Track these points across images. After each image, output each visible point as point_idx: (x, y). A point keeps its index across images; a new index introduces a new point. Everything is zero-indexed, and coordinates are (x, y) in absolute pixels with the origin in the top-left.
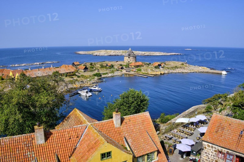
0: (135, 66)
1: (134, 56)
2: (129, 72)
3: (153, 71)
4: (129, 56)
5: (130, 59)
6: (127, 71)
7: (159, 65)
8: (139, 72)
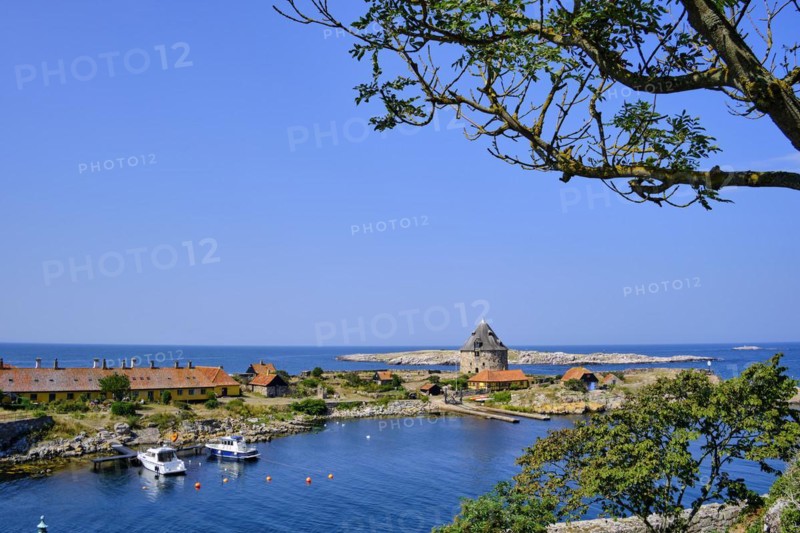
0: (489, 384)
1: (499, 348)
2: (456, 404)
3: (557, 398)
4: (478, 349)
5: (483, 360)
6: (447, 402)
7: (585, 377)
8: (496, 404)
